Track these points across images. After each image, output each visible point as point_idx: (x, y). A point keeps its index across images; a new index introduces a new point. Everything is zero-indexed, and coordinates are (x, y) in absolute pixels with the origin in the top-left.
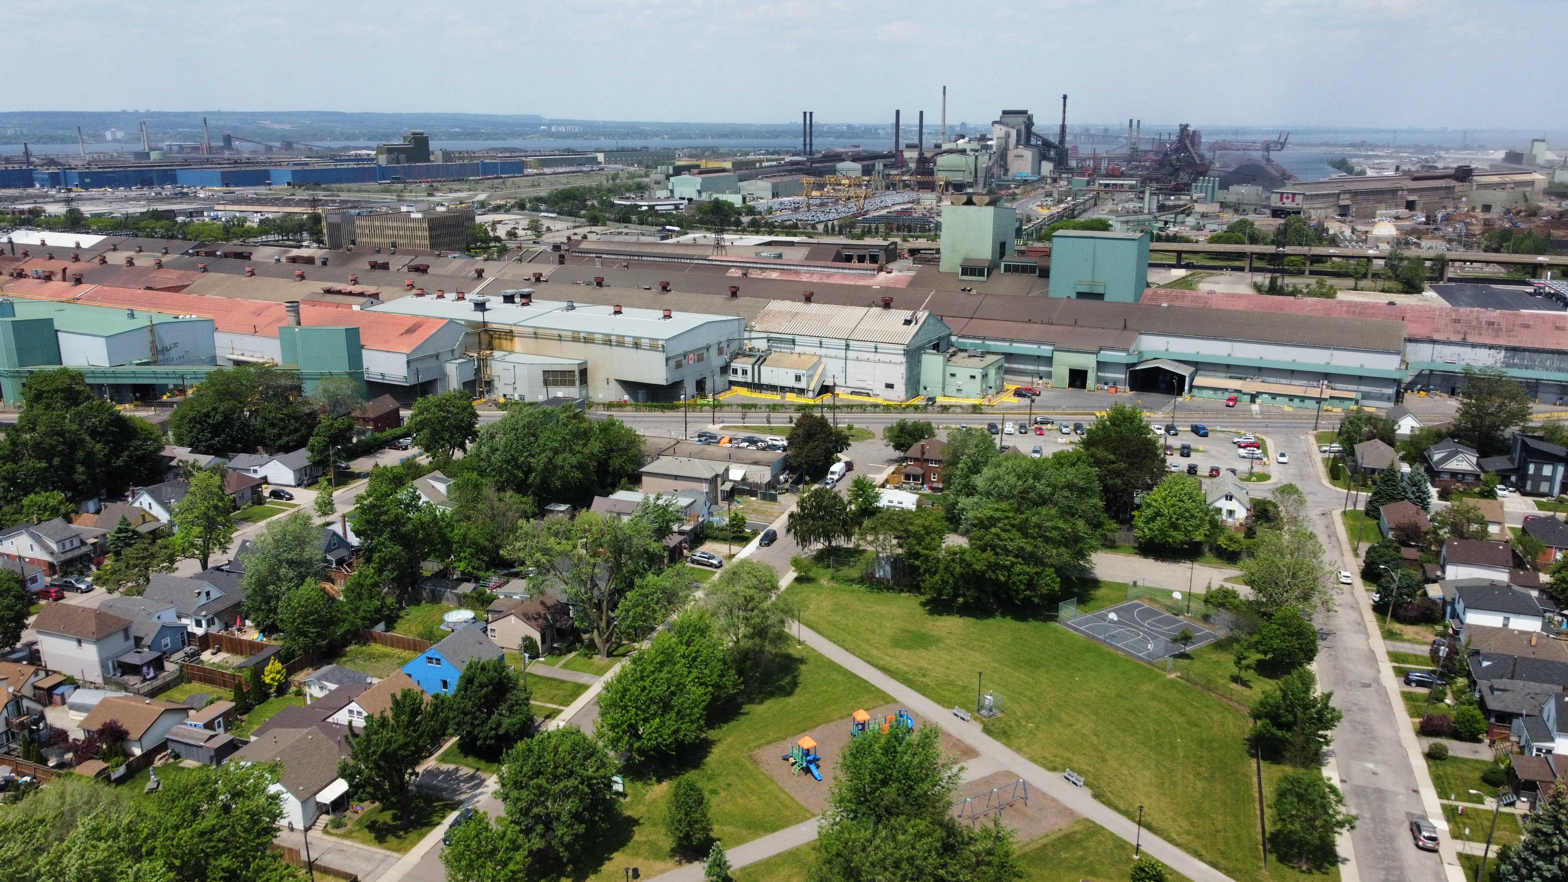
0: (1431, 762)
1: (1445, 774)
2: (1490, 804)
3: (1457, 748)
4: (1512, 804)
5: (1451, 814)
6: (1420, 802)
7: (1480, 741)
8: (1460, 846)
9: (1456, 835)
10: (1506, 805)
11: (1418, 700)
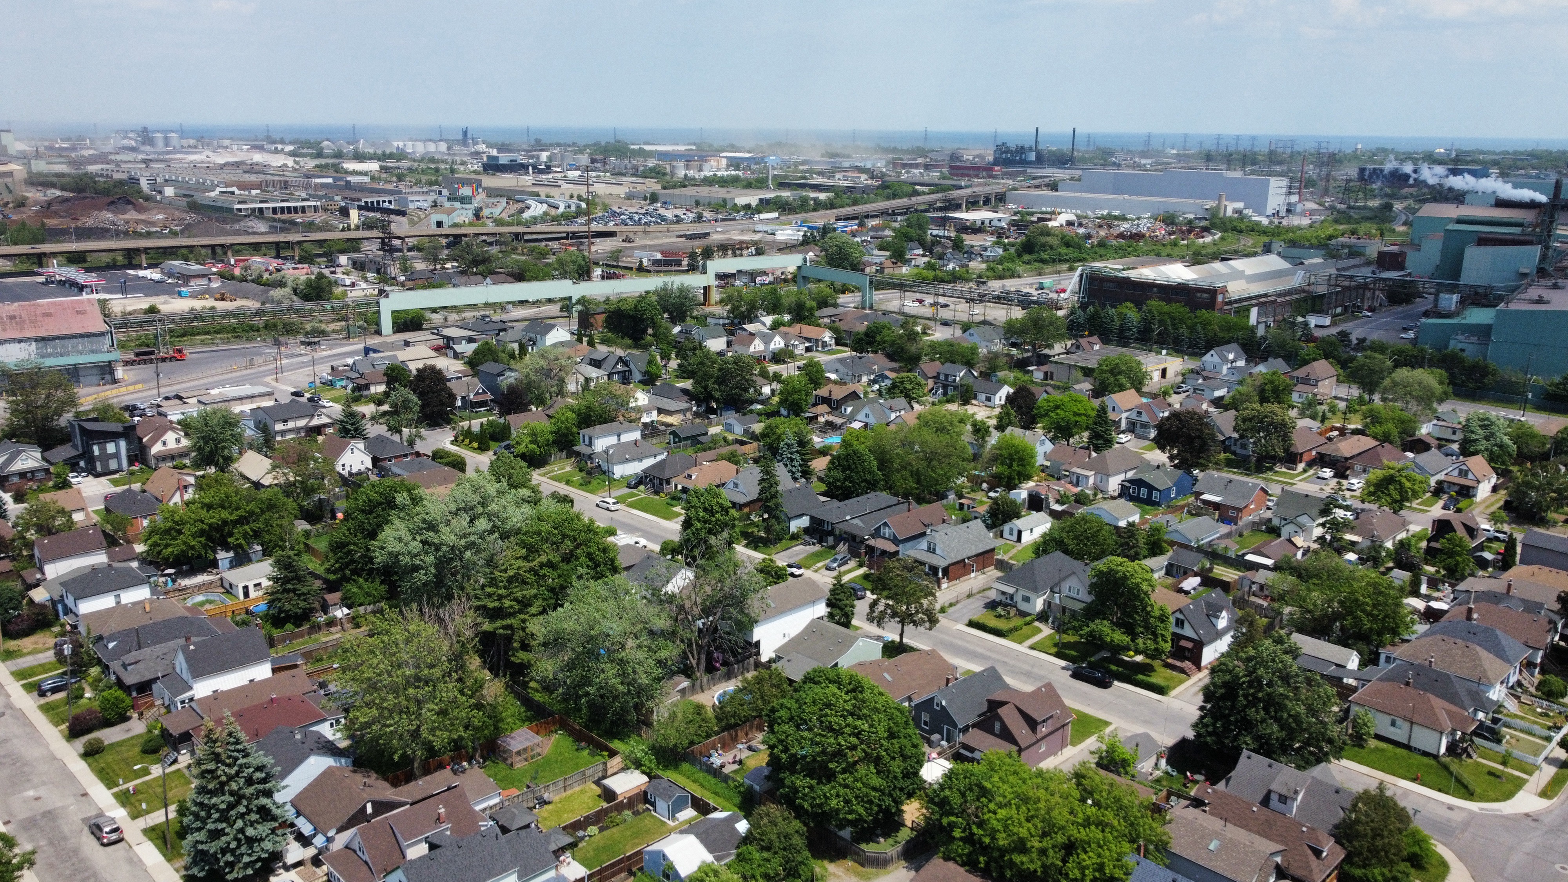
0: (90, 759)
1: (107, 764)
2: (156, 771)
3: (110, 735)
4: (175, 761)
5: (124, 799)
6: (92, 802)
7: (128, 719)
8: (143, 823)
9: (135, 815)
10: (170, 765)
11: (58, 707)
